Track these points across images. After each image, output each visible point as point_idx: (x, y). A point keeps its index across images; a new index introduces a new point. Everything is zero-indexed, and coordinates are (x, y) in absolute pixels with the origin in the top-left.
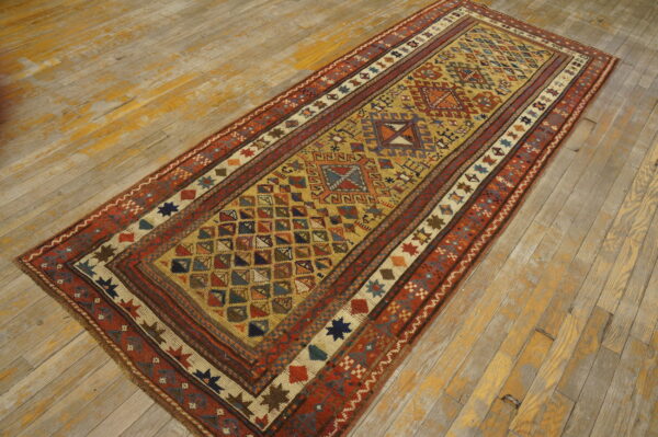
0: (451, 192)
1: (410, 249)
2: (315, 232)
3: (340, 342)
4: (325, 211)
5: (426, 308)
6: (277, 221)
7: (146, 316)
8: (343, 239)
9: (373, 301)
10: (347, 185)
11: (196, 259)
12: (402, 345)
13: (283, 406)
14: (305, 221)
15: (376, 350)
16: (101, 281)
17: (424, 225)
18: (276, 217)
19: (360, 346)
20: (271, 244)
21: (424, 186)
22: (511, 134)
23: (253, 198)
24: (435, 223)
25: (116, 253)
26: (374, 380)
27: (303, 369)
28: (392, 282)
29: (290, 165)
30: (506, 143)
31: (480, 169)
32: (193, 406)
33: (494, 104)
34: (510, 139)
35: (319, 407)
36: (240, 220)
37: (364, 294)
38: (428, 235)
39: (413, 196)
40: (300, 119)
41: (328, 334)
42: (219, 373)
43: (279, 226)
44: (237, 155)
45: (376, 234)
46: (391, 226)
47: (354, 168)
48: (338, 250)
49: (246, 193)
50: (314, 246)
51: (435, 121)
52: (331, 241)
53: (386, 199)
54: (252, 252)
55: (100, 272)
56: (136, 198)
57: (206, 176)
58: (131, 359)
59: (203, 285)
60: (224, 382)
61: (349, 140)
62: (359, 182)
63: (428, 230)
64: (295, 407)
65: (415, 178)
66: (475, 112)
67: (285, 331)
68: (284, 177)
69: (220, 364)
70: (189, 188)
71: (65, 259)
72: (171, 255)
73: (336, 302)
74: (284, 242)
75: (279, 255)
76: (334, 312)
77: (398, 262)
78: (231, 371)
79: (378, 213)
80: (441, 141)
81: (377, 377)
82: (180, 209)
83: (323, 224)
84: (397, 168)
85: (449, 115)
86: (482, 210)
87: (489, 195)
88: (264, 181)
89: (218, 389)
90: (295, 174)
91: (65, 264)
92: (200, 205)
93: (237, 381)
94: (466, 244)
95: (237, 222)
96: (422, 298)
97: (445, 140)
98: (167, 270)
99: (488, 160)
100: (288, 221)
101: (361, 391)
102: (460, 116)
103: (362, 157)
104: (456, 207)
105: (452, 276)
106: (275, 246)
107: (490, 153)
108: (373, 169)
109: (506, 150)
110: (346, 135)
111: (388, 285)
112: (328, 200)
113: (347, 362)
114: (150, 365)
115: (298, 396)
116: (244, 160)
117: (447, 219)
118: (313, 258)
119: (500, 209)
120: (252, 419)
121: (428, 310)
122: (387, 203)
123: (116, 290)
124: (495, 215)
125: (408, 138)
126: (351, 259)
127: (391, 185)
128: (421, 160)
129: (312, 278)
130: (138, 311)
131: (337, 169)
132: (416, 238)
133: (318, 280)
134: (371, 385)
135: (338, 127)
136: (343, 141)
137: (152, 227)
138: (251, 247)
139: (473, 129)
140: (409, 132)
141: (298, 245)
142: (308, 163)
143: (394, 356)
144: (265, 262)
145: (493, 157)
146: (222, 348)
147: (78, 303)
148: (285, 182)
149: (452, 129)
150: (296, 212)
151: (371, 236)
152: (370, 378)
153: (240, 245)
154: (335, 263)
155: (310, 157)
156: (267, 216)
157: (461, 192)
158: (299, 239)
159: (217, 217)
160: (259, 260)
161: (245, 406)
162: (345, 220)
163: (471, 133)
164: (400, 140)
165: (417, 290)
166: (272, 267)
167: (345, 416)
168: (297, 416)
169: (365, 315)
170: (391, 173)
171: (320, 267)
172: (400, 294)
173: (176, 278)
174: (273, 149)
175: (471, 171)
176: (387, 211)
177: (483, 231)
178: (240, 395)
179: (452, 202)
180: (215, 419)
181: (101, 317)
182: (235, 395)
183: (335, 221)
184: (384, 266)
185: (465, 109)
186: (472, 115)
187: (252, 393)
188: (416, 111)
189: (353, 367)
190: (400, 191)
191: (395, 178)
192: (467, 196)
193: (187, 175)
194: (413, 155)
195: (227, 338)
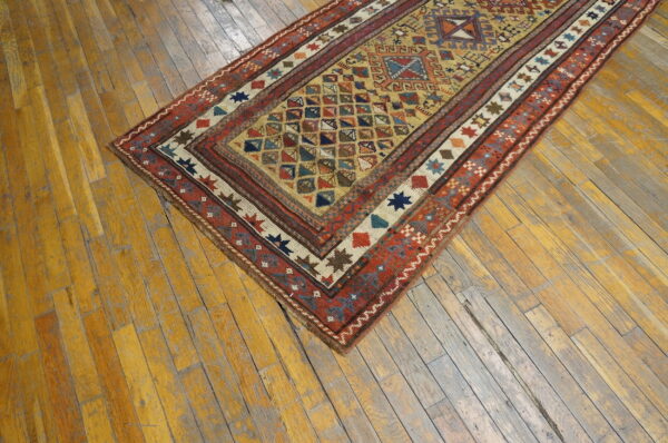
0: (510, 81)
1: (469, 132)
2: (378, 116)
3: (401, 212)
4: (387, 98)
5: (485, 183)
6: (341, 107)
7: (223, 188)
8: (404, 123)
9: (433, 178)
10: (408, 74)
11: (267, 140)
12: (461, 216)
13: (347, 267)
14: (368, 107)
15: (436, 220)
16: (181, 161)
17: (484, 111)
18: (340, 104)
19: (421, 216)
20: (335, 127)
21: (484, 75)
22: (575, 29)
23: (318, 86)
24: (494, 108)
25: (194, 137)
26: (434, 246)
27: (366, 236)
28: (451, 162)
29: (353, 57)
30: (569, 37)
31: (541, 61)
32: (265, 265)
33: (559, 0)
34: (574, 33)
35: (381, 268)
36: (306, 106)
37: (423, 171)
38: (487, 120)
39: (474, 84)
40: (363, 15)
41: (390, 205)
42: (289, 238)
43: (343, 111)
44: (303, 49)
45: (436, 118)
46: (450, 111)
47: (416, 59)
48: (399, 133)
49: (312, 83)
50: (377, 129)
51: (496, 17)
52: (392, 125)
53: (446, 87)
54: (318, 133)
55: (180, 153)
56: (211, 88)
57: (274, 68)
58: (210, 224)
59: (274, 162)
60: (293, 245)
61: (411, 34)
62: (421, 71)
63: (487, 115)
64: (358, 267)
65: (475, 68)
66: (539, 8)
67: (349, 202)
68: (347, 68)
69: (289, 230)
70: (259, 79)
71: (149, 143)
72: (244, 137)
73: (396, 178)
74: (347, 125)
75: (343, 136)
76: (396, 187)
77: (457, 143)
78: (299, 236)
79: (439, 100)
80: (503, 35)
81: (437, 243)
82: (250, 97)
83: (386, 110)
84: (458, 59)
85: (512, 11)
86: (542, 98)
87: (549, 85)
88: (329, 72)
89: (288, 251)
90: (358, 65)
91: (149, 147)
92: (270, 94)
93: (304, 244)
94: (524, 128)
95: (303, 108)
96: (481, 175)
97: (507, 34)
98: (241, 150)
99: (550, 53)
100: (351, 107)
101: (421, 254)
102: (522, 12)
103: (423, 50)
104: (515, 95)
105: (510, 157)
106: (339, 129)
107: (552, 47)
108: (434, 60)
109: (569, 44)
110: (408, 29)
111: (447, 164)
112: (390, 87)
113: (407, 230)
114: (228, 229)
115: (362, 258)
116: (310, 53)
117: (506, 105)
118: (375, 140)
119: (560, 98)
120: (319, 278)
121: (487, 186)
122: (447, 90)
123: (195, 168)
124: (555, 102)
125: (469, 32)
126: (411, 140)
127: (451, 74)
128: (481, 52)
129: (374, 157)
130: (215, 185)
131: (399, 60)
132: (474, 122)
133: (380, 159)
134: (431, 250)
135: (401, 23)
136: (405, 35)
137: (225, 113)
138: (316, 128)
139: (536, 25)
140: (470, 27)
141: (361, 128)
142: (370, 55)
143: (453, 225)
144: (330, 142)
145: (555, 50)
146: (291, 216)
147: (162, 180)
148: (348, 72)
149: (514, 24)
150: (358, 99)
151: (431, 121)
152: (429, 243)
153: (306, 127)
154: (396, 144)
155: (373, 50)
156: (331, 102)
157: (520, 82)
158: (362, 122)
159: (285, 103)
160: (325, 140)
161: (312, 267)
162: (406, 106)
163: (533, 28)
164: (461, 34)
165: (475, 168)
166: (337, 146)
167: (405, 275)
168: (361, 275)
169: (425, 189)
170: (452, 64)
171: (382, 147)
172: (459, 173)
173: (249, 156)
174: (337, 42)
175: (532, 63)
176: (447, 98)
177: (542, 117)
178: (308, 258)
179: (512, 90)
180: (285, 278)
181: (182, 191)
182: (303, 257)
183: (396, 106)
184: (444, 147)
185: (528, 5)
186: (535, 11)
187: (318, 256)
188: (477, 7)
189: (413, 234)
190: (460, 79)
191: (455, 68)
192: (526, 86)
193: (256, 68)
194: (474, 48)
195: (296, 207)
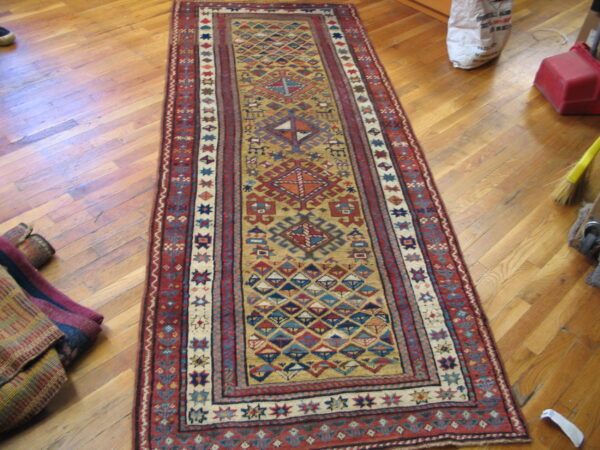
0: (216, 112)
1: (207, 74)
17: (212, 87)
28: (201, 59)
33: (250, 210)
37: (209, 50)
38: (205, 84)
61: (315, 109)
63: (208, 86)
65: (247, 108)
66: (259, 188)
80: (259, 143)
84: (264, 107)
86: (185, 112)
87: (188, 123)
96: (181, 60)
99: (210, 148)
102: (268, 174)
107: (213, 155)
109: (202, 165)
117: (203, 96)
122: (246, 86)
125: (283, 131)
128: (256, 121)
132: (210, 79)
135: (335, 112)
136: (319, 106)
139: (244, 168)
140: (288, 135)
149: (261, 159)
163: (243, 165)
170: (266, 102)
185: (270, 185)
186: (258, 183)
191: (259, 102)
